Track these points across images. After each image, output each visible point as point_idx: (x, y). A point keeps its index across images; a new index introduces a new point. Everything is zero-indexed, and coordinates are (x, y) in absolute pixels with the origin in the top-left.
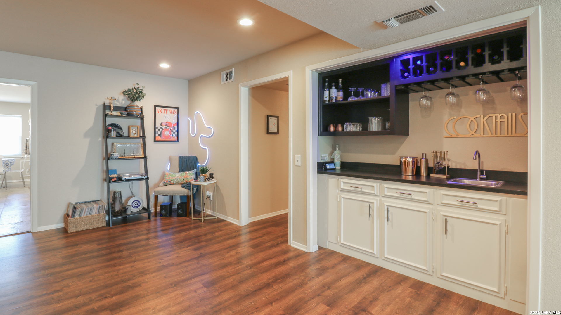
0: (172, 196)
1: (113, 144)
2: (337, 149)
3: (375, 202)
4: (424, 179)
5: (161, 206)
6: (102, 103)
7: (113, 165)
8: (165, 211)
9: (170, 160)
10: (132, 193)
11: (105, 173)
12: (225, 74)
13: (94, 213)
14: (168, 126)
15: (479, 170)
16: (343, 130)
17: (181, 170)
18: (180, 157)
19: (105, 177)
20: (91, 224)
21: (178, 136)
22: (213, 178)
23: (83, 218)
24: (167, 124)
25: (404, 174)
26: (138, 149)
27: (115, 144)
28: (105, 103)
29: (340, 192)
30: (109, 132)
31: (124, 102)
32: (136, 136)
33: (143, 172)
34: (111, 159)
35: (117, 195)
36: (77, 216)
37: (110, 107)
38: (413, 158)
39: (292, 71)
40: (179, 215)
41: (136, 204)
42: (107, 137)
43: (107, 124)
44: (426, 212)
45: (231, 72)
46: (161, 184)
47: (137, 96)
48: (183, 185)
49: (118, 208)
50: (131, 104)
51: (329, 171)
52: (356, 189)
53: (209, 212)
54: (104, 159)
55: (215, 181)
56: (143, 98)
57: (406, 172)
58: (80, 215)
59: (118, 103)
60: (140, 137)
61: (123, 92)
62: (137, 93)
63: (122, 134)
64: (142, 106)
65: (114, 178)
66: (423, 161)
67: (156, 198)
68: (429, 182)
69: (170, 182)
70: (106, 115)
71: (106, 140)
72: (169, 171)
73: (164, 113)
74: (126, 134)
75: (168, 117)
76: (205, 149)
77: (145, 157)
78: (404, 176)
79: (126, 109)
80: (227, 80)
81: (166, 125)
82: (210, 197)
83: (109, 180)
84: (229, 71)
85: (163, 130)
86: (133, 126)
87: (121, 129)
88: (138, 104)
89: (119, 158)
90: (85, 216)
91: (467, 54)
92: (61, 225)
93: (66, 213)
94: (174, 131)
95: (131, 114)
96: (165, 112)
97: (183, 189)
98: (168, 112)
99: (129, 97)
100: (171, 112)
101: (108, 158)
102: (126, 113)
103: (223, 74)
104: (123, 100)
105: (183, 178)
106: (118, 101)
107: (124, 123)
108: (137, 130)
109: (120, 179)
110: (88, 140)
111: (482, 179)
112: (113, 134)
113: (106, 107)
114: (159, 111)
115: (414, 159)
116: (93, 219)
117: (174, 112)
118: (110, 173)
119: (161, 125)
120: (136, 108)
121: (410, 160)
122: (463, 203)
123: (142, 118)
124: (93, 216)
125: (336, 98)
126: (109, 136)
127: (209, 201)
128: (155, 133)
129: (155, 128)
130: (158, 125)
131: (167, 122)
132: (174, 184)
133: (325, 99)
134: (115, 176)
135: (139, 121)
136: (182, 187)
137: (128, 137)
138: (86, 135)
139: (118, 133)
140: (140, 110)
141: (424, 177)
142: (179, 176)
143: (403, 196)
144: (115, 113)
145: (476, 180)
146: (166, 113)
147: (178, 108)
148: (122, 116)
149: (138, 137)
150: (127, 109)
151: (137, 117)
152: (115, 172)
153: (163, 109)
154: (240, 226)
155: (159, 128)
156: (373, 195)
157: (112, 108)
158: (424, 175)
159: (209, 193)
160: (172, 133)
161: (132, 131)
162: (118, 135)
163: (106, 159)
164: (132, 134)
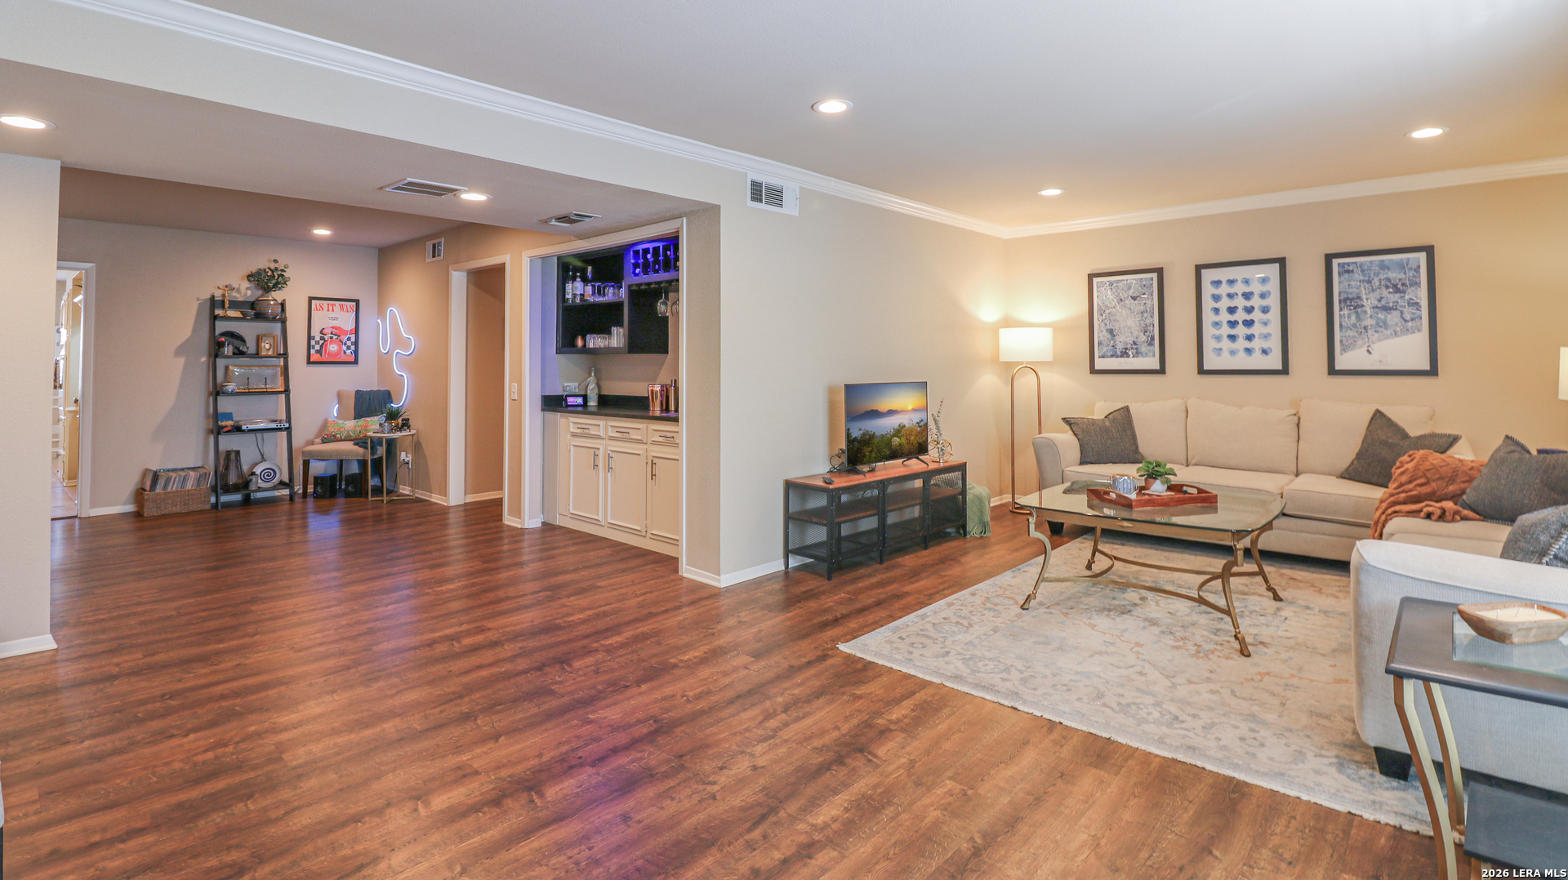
0: (341, 461)
1: (227, 368)
2: (593, 374)
3: (601, 447)
5: (316, 478)
6: (208, 296)
7: (225, 405)
8: (322, 488)
9: (340, 397)
10: (262, 456)
11: (211, 420)
12: (431, 246)
13: (189, 485)
14: (336, 335)
16: (584, 346)
17: (358, 415)
18: (358, 392)
19: (211, 426)
20: (185, 504)
21: (356, 352)
22: (409, 427)
23: (169, 493)
24: (334, 330)
25: (651, 409)
26: (274, 376)
27: (231, 368)
28: (213, 296)
29: (569, 437)
30: (219, 347)
31: (249, 293)
32: (270, 353)
33: (284, 417)
34: (223, 393)
35: (233, 456)
36: (159, 489)
37: (223, 302)
38: (662, 386)
39: (509, 255)
40: (347, 495)
41: (268, 475)
42: (216, 356)
43: (218, 332)
44: (639, 455)
45: (440, 243)
46: (318, 440)
47: (274, 282)
48: (356, 441)
49: (233, 479)
50: (262, 296)
51: (569, 409)
52: (585, 431)
53: (405, 490)
54: (210, 394)
55: (413, 432)
56: (284, 286)
57: (654, 406)
58: (165, 487)
59: (238, 296)
60: (279, 356)
61: (248, 276)
62: (274, 276)
63: (244, 349)
64: (284, 300)
65: (227, 426)
67: (306, 464)
69: (335, 436)
70: (215, 318)
71: (215, 361)
72: (336, 418)
73: (328, 310)
74: (252, 350)
75: (336, 319)
76: (402, 376)
77: (287, 391)
79: (252, 305)
80: (434, 256)
81: (332, 333)
82: (408, 463)
83: (218, 431)
84: (436, 241)
85: (325, 341)
86: (264, 335)
87: (243, 340)
88: (277, 295)
89: (237, 393)
90: (174, 489)
92: (130, 508)
93: (139, 486)
94: (349, 343)
95: (262, 314)
96: (331, 308)
97: (356, 447)
98: (337, 308)
99: (258, 285)
100: (342, 307)
101: (217, 392)
102: (253, 312)
103: (429, 245)
104: (247, 289)
105: (358, 429)
106: (238, 291)
107: (249, 330)
108: (272, 343)
109: (237, 429)
110: (181, 361)
112: (228, 350)
113: (213, 303)
114: (319, 307)
116: (188, 495)
117: (349, 309)
118: (219, 418)
119: (321, 332)
120: (272, 303)
121: (658, 388)
123: (283, 321)
124: (188, 490)
125: (582, 295)
126: (220, 353)
127: (407, 470)
128: (309, 347)
129: (310, 338)
130: (316, 333)
131: (332, 328)
132: (341, 440)
133: (567, 296)
134: (230, 423)
135: (279, 325)
136: (354, 444)
137: (257, 355)
138: (179, 352)
139: (238, 349)
140: (280, 307)
142: (350, 425)
143: (623, 435)
144: (232, 313)
146: (333, 310)
147: (357, 302)
148: (243, 318)
149: (275, 355)
150: (255, 306)
151: (274, 320)
152: (229, 416)
153: (326, 303)
154: (447, 506)
155: (317, 338)
156: (598, 437)
157: (227, 305)
159: (407, 456)
160: (344, 348)
161: (263, 344)
162: (237, 352)
163: (214, 394)
164: (263, 350)
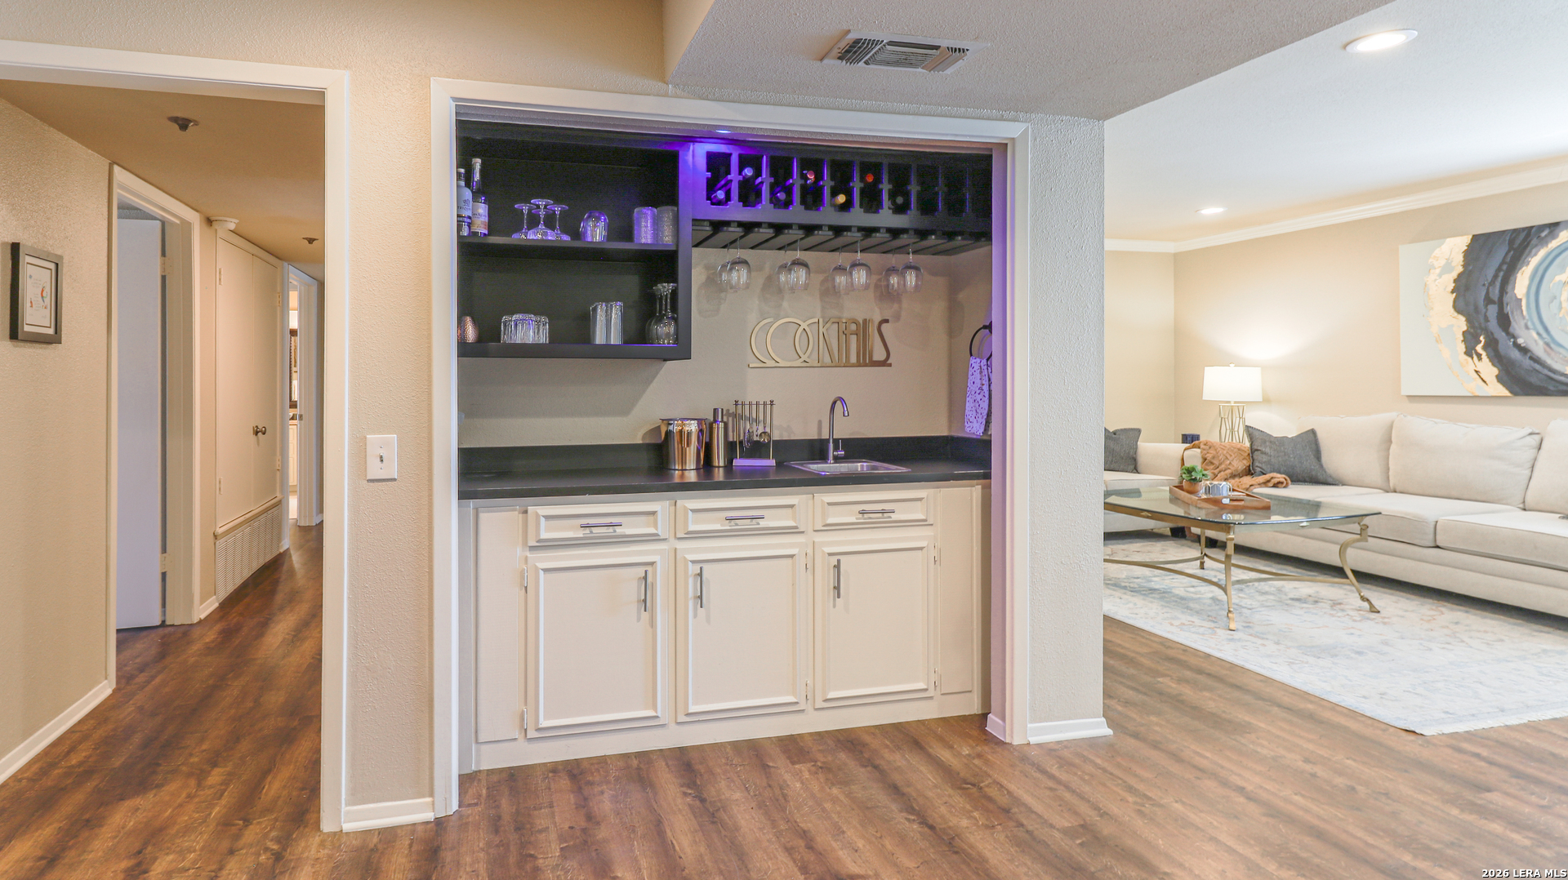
4: (719, 475)
15: (831, 441)
25: (677, 468)
29: (528, 554)
38: (700, 421)
44: (792, 556)
52: (595, 530)
57: (683, 461)
66: (718, 428)
68: (737, 481)
78: (677, 472)
91: (851, 178)
111: (837, 459)
115: (701, 423)
121: (693, 427)
122: (866, 516)
141: (721, 469)
143: (737, 525)
145: (827, 463)
156: (646, 540)
158: (722, 464)
